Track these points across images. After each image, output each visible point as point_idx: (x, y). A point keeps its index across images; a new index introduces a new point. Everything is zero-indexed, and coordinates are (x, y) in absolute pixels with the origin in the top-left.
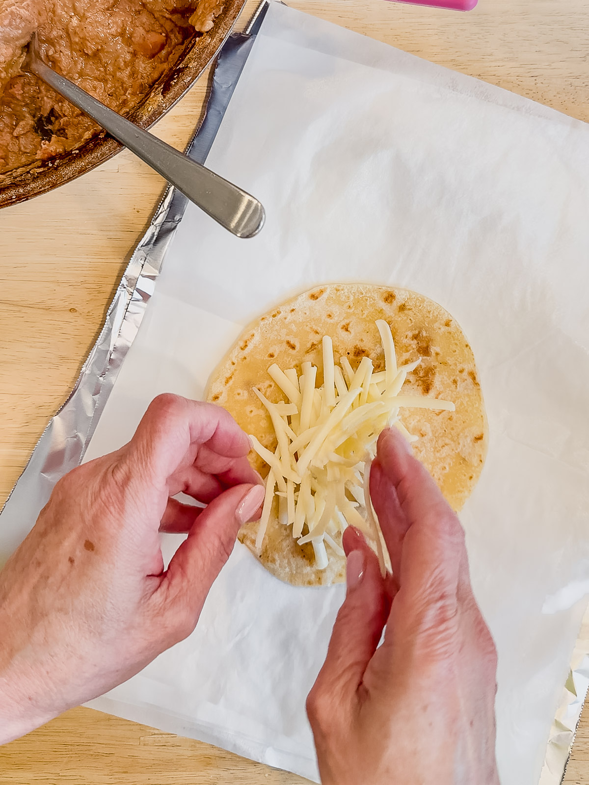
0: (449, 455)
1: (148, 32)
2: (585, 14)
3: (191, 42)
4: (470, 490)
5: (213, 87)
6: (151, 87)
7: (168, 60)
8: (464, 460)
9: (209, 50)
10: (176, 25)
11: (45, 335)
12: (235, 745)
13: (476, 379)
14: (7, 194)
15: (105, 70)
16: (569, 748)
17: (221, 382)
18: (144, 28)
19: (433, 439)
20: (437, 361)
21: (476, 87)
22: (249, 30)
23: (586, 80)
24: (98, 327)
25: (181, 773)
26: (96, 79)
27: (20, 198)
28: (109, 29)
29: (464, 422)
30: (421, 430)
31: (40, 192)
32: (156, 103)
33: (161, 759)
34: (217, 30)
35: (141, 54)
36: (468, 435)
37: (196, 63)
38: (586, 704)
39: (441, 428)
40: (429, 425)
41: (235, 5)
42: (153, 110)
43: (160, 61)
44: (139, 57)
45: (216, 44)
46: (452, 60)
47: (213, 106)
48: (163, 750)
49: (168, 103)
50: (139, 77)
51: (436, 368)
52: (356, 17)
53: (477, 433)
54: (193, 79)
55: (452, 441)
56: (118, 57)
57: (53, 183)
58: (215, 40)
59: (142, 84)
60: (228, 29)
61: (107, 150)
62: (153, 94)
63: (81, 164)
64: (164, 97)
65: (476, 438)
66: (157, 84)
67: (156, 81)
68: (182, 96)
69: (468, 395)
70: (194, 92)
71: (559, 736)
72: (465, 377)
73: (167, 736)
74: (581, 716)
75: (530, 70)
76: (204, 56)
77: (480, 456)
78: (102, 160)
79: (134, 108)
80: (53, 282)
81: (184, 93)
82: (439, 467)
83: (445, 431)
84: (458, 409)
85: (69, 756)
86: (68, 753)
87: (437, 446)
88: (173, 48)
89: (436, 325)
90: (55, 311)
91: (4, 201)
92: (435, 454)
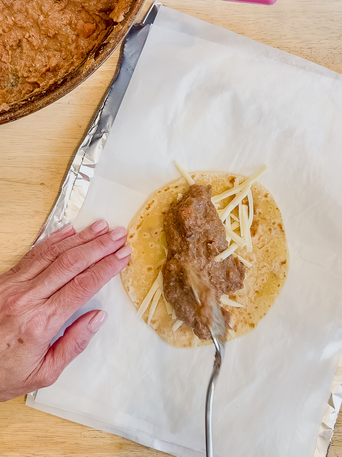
0: (266, 272)
1: (85, 22)
2: (340, 12)
3: (111, 28)
4: (278, 293)
5: (123, 55)
6: (88, 54)
7: (97, 39)
8: (275, 275)
9: (122, 33)
10: (102, 19)
11: (26, 198)
12: (136, 438)
13: (283, 228)
14: (4, 116)
15: (61, 45)
16: (330, 439)
17: (134, 228)
18: (83, 21)
19: (257, 263)
20: (260, 217)
21: (280, 55)
22: (144, 21)
23: (340, 50)
24: (57, 194)
25: (105, 453)
26: (56, 50)
27: (11, 119)
28: (62, 21)
29: (275, 253)
30: (250, 257)
31: (24, 115)
32: (91, 64)
33: (94, 445)
34: (126, 21)
35: (82, 36)
36: (277, 261)
37: (114, 40)
38: (340, 413)
39: (262, 256)
40: (255, 254)
41: (137, 7)
42: (89, 67)
43: (93, 39)
44: (80, 37)
45: (125, 29)
46: (262, 39)
47: (123, 65)
48: (94, 440)
49: (97, 64)
50: (81, 48)
51: (259, 221)
52: (207, 14)
53: (283, 260)
54: (112, 50)
55: (268, 264)
56: (68, 37)
57: (31, 110)
58: (125, 27)
59: (83, 53)
60: (132, 20)
61: (62, 91)
62: (89, 58)
63: (47, 99)
64: (95, 60)
65: (282, 263)
66: (91, 53)
67: (91, 51)
68: (106, 59)
69: (278, 238)
70: (113, 57)
71: (324, 432)
72: (276, 227)
73: (97, 432)
74: (337, 420)
75: (307, 45)
76: (118, 36)
77: (284, 273)
78: (59, 97)
79: (78, 66)
80: (31, 167)
81: (107, 58)
82: (260, 279)
83: (264, 258)
84: (272, 246)
85: (40, 443)
86: (39, 441)
87: (259, 267)
88: (101, 32)
89: (259, 197)
90: (32, 184)
91: (2, 121)
92: (258, 272)
